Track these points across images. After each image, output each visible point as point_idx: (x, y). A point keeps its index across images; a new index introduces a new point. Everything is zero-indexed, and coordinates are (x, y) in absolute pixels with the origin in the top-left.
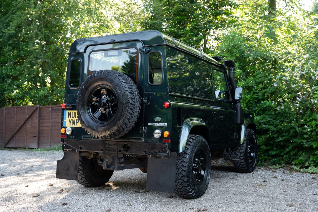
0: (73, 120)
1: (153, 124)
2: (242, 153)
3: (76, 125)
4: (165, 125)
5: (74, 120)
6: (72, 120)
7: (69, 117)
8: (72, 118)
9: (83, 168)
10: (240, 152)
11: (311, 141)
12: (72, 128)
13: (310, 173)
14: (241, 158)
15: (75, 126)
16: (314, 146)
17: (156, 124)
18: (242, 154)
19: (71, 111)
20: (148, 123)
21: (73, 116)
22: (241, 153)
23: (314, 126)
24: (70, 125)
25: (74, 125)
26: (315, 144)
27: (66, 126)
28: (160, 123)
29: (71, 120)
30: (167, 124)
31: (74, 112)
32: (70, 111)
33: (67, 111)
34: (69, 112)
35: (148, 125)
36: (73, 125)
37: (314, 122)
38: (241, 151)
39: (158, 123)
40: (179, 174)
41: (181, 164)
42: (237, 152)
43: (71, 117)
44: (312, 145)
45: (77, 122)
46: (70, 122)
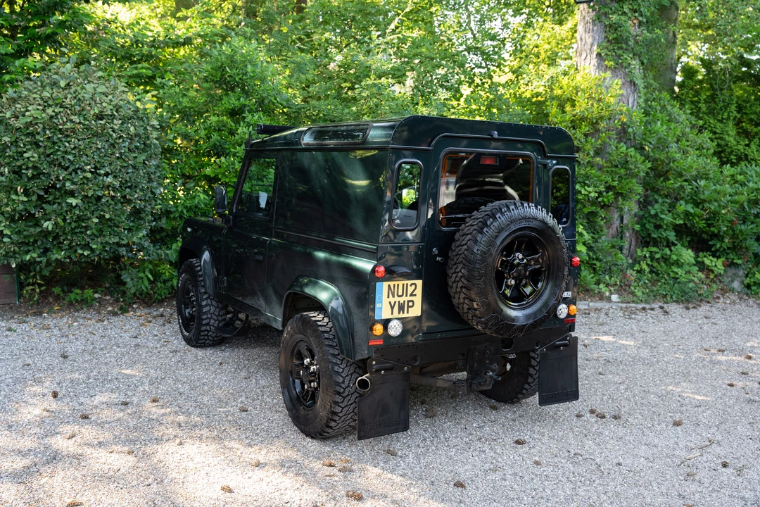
0: (399, 302)
3: (408, 313)
4: (569, 294)
5: (402, 302)
6: (397, 303)
7: (388, 297)
8: (397, 299)
15: (405, 315)
19: (396, 283)
21: (400, 293)
24: (392, 313)
25: (403, 313)
27: (383, 318)
29: (395, 302)
31: (403, 285)
32: (392, 283)
33: (385, 284)
34: (389, 286)
36: (399, 313)
43: (394, 297)
45: (408, 307)
46: (392, 308)
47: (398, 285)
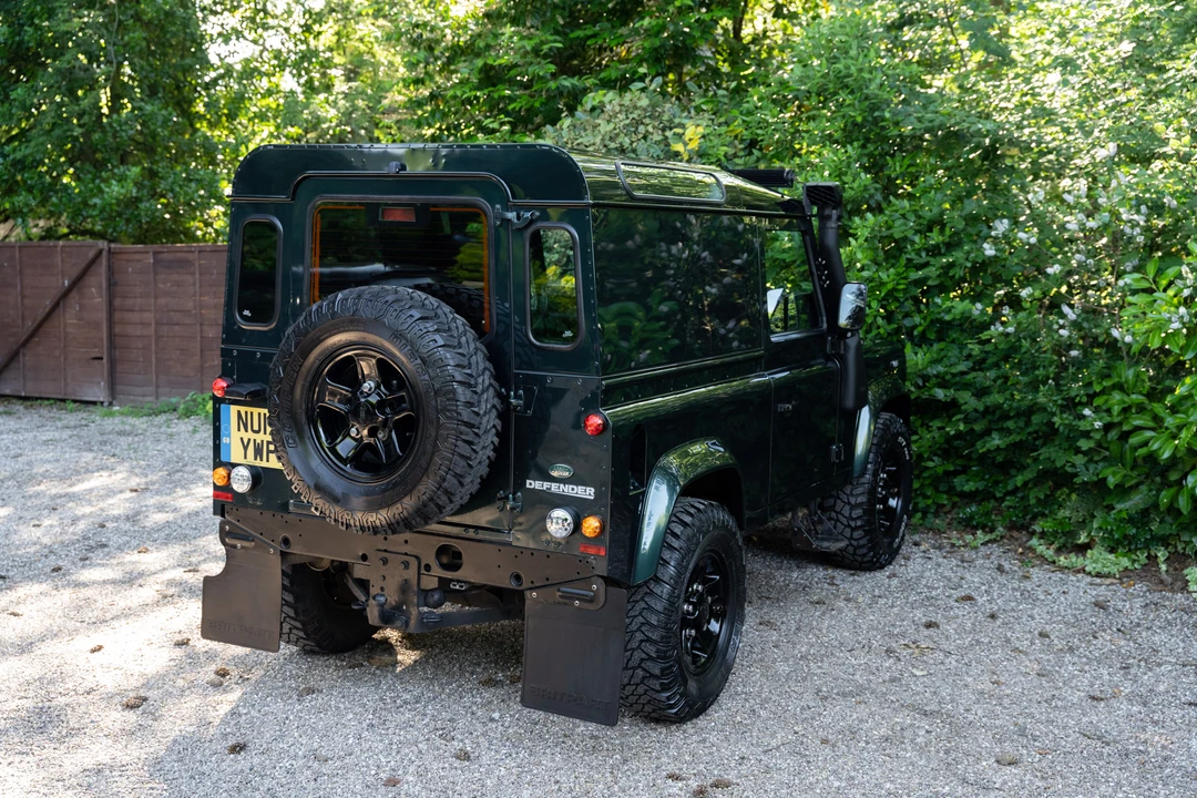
0: (255, 440)
1: (546, 485)
2: (857, 528)
3: (268, 461)
4: (587, 493)
5: (258, 441)
6: (252, 442)
7: (239, 430)
8: (250, 435)
9: (297, 598)
10: (849, 503)
11: (1105, 459)
12: (251, 468)
13: (1089, 573)
14: (853, 524)
15: (264, 464)
16: (1112, 481)
17: (555, 488)
18: (859, 512)
19: (249, 409)
20: (528, 481)
21: (256, 428)
22: (853, 507)
23: (1116, 409)
24: (245, 458)
25: (261, 460)
26: (1114, 474)
27: (232, 461)
28: (571, 486)
29: (249, 440)
30: (593, 490)
31: (259, 414)
32: (243, 409)
33: (234, 409)
34: (239, 412)
35: (528, 486)
36: (256, 459)
37: (1117, 396)
38: (853, 501)
39: (562, 485)
40: (633, 650)
41: (640, 618)
42: (839, 501)
43: (246, 431)
44: (1105, 479)
45: (269, 452)
46: (246, 448)
47: (252, 413)
